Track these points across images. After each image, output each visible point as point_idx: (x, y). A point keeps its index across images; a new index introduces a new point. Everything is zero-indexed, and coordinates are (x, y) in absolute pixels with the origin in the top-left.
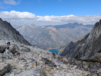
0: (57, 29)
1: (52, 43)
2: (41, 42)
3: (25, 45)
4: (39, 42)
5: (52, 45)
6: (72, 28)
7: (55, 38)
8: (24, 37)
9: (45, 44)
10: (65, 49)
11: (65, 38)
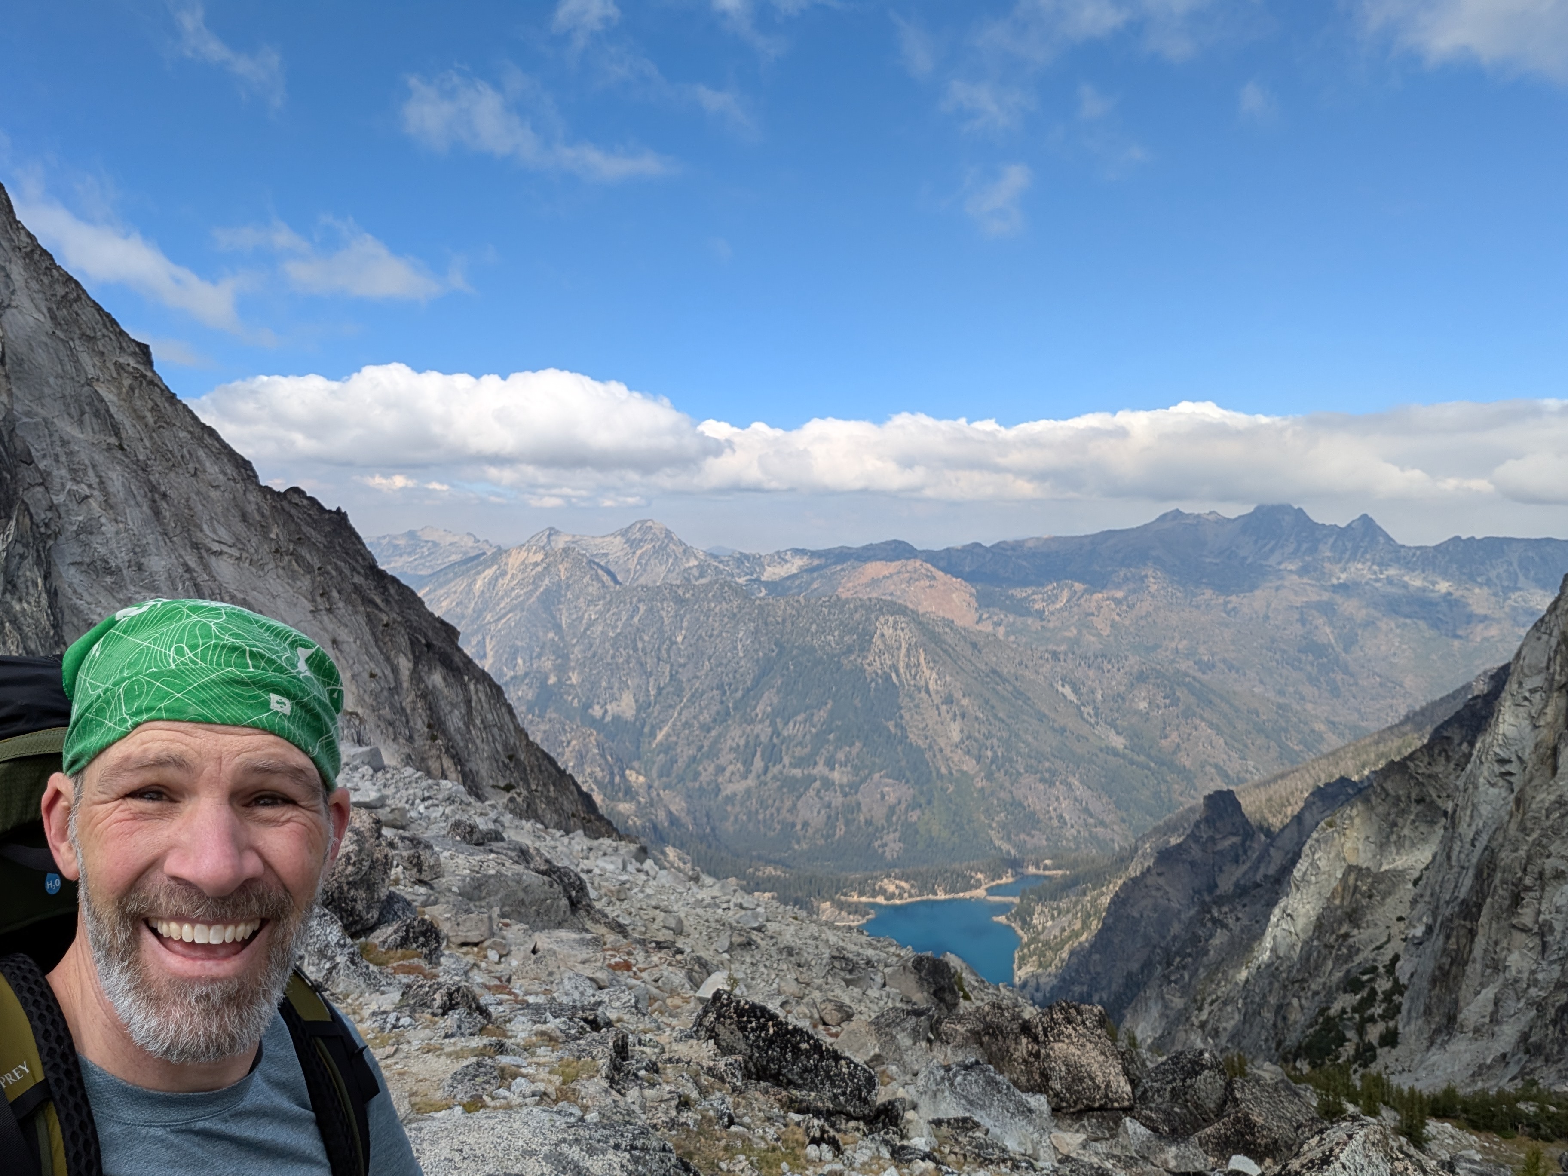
0: (984, 601)
1: (915, 805)
2: (751, 782)
3: (528, 825)
4: (728, 790)
5: (909, 833)
6: (1223, 589)
7: (956, 737)
8: (519, 709)
9: (804, 813)
10: (1119, 902)
11: (1118, 742)
